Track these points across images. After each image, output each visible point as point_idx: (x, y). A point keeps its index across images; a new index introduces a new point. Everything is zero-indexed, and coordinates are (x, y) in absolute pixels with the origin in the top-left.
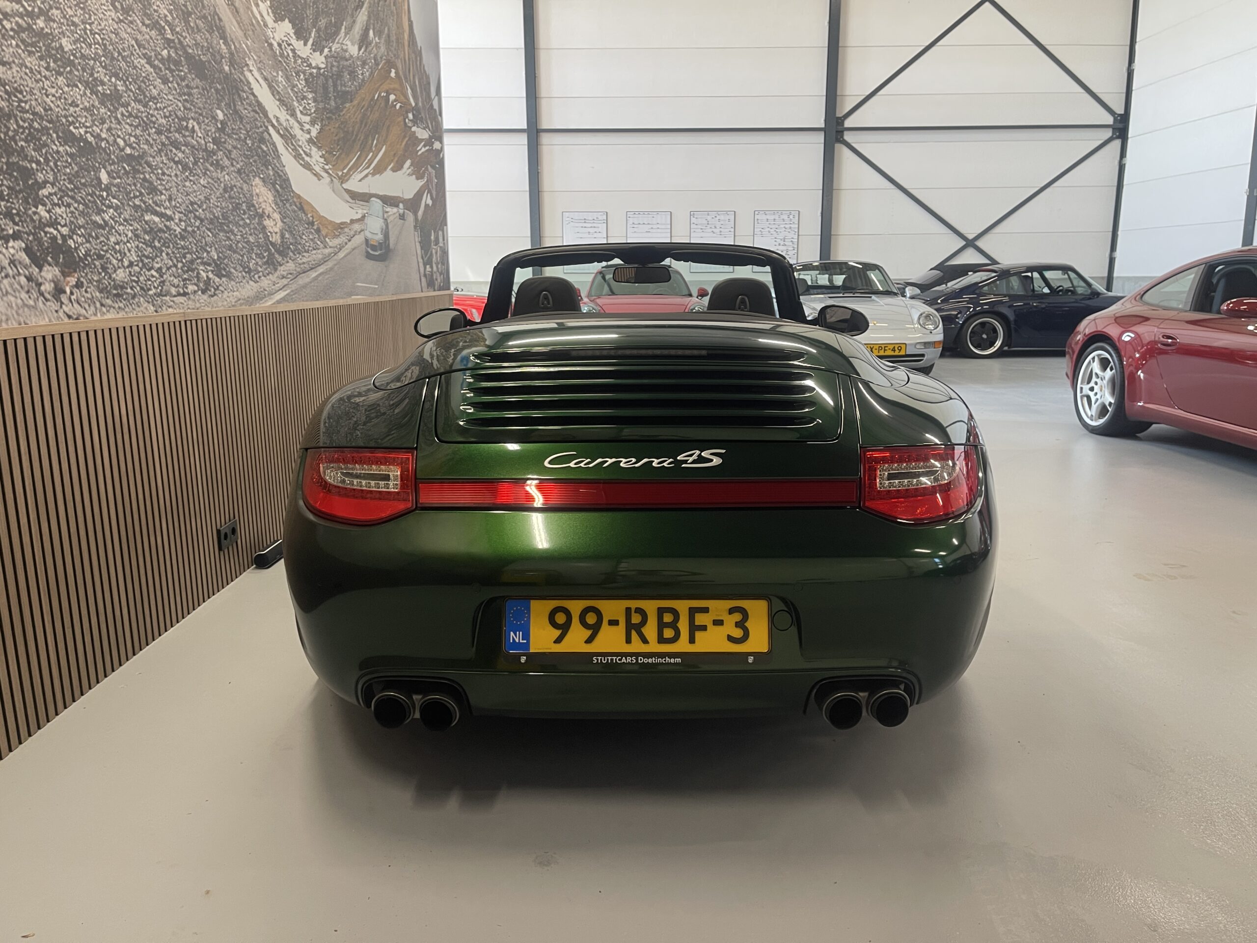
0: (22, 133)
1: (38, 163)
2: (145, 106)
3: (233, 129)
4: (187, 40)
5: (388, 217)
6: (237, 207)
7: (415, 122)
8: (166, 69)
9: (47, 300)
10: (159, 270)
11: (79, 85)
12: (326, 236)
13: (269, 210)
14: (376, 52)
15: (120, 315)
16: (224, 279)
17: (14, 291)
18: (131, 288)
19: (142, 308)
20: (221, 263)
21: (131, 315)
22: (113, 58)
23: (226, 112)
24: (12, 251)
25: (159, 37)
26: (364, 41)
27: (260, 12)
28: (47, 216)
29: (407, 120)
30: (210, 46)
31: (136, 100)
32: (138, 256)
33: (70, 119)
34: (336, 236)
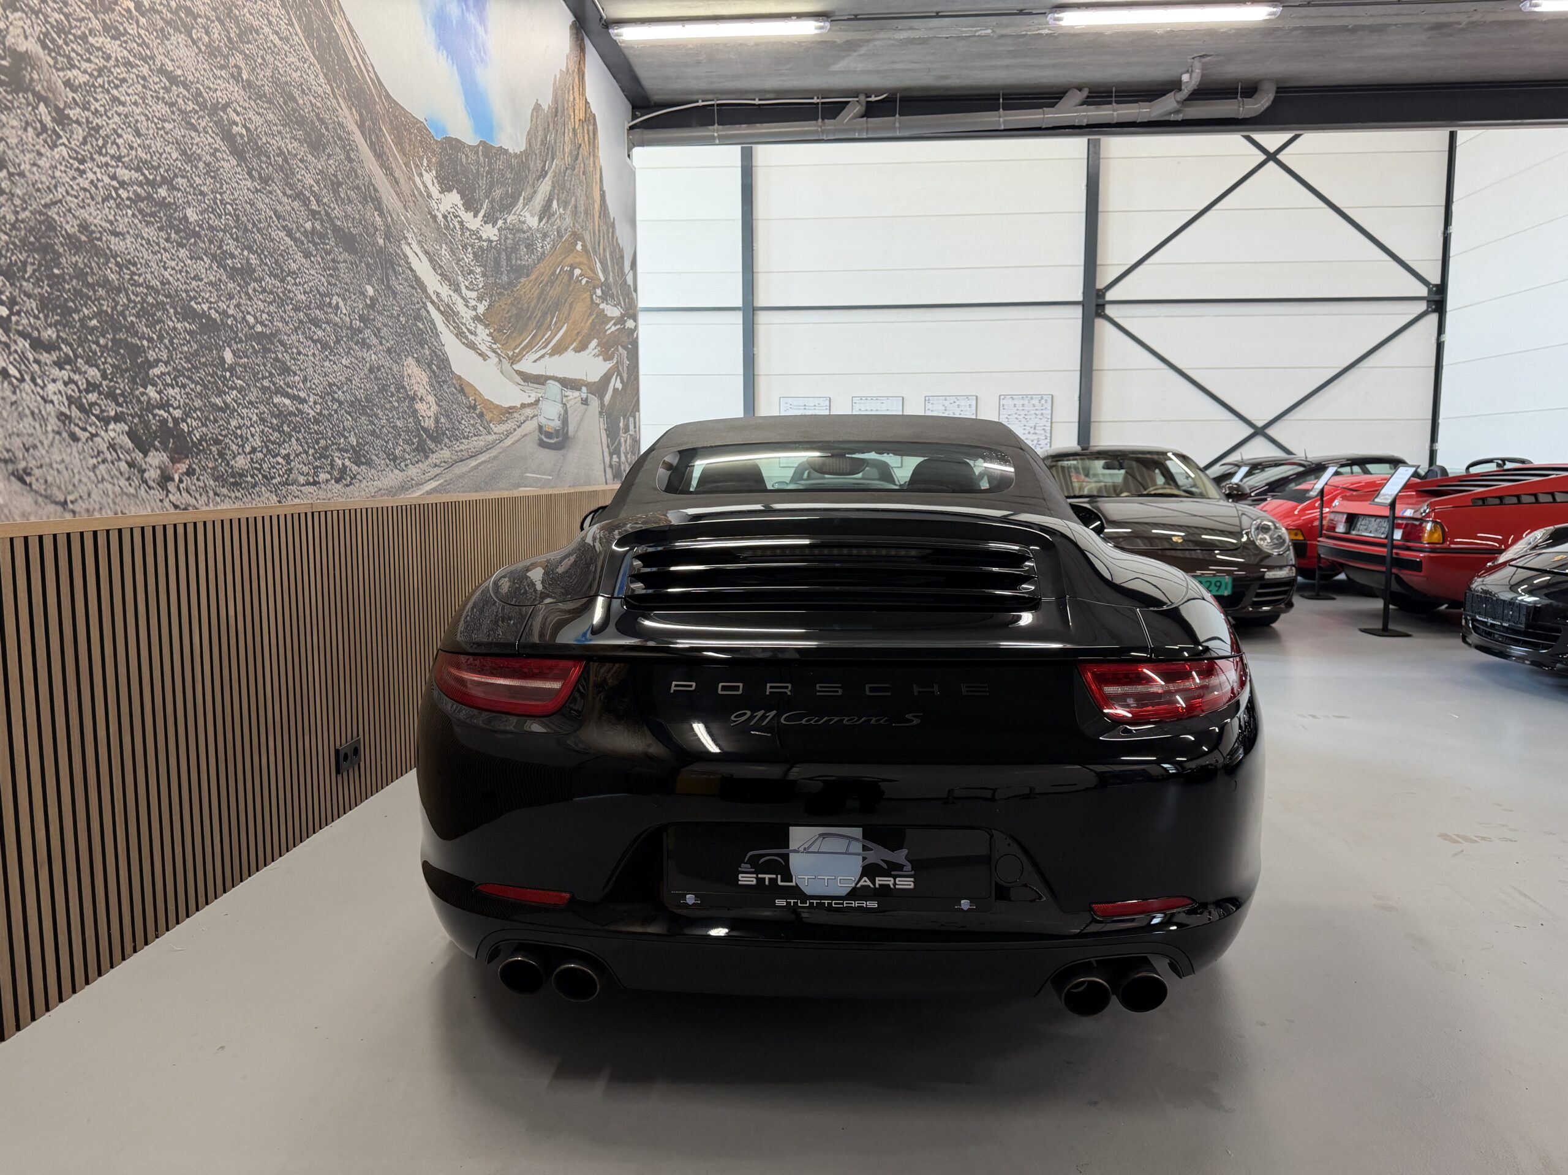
0: (133, 308)
1: (150, 340)
2: (282, 281)
3: (384, 305)
4: (336, 212)
5: (568, 401)
6: (384, 389)
7: (604, 298)
8: (309, 242)
9: (149, 488)
10: (287, 457)
11: (204, 257)
12: (491, 421)
13: (421, 392)
14: (559, 223)
15: (237, 506)
16: (363, 467)
17: (112, 478)
18: (252, 477)
19: (263, 498)
20: (361, 450)
21: (250, 505)
22: (246, 230)
23: (377, 287)
24: (112, 434)
25: (302, 209)
26: (545, 212)
27: (423, 183)
28: (158, 397)
29: (594, 297)
30: (363, 218)
31: (271, 275)
32: (263, 441)
33: (191, 294)
34: (503, 421)
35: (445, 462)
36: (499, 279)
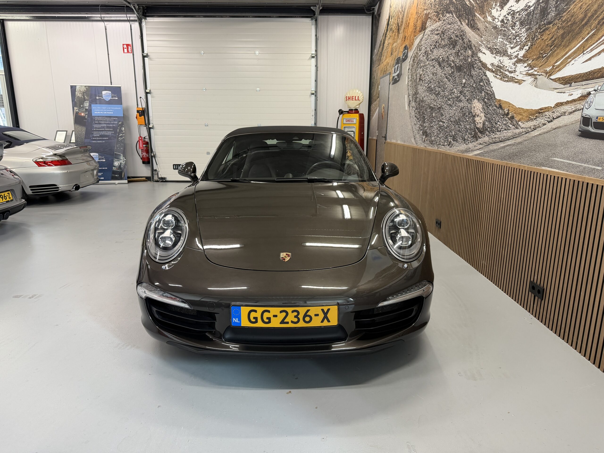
6: (464, 114)
8: (450, 77)
10: (440, 138)
12: (519, 121)
13: (478, 112)
16: (455, 142)
19: (435, 147)
20: (455, 136)
23: (466, 78)
27: (492, 16)
30: (464, 57)
34: (531, 119)
35: (485, 143)
36: (544, 20)
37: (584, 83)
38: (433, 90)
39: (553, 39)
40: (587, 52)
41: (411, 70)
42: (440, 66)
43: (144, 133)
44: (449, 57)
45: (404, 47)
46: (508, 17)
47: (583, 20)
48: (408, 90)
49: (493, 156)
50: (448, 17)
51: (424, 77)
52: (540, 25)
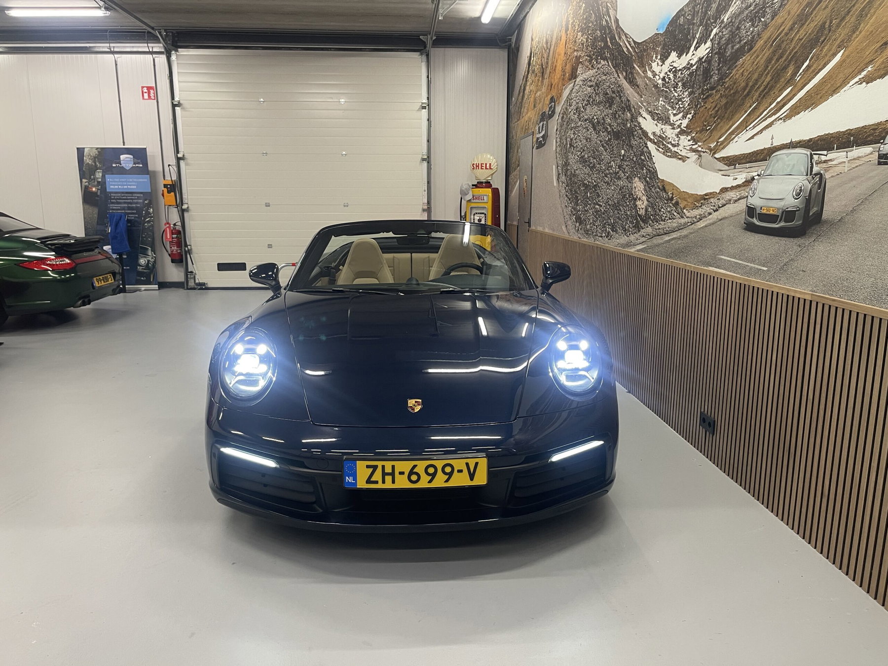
4: (614, 126)
6: (624, 197)
8: (607, 145)
12: (685, 208)
13: (640, 195)
23: (625, 149)
27: (652, 71)
30: (623, 120)
34: (697, 207)
35: (648, 235)
36: (707, 84)
37: (748, 165)
38: (586, 161)
39: (717, 109)
40: (750, 129)
41: (560, 132)
42: (595, 129)
43: (174, 217)
44: (605, 118)
45: (551, 99)
46: (669, 75)
47: (744, 89)
48: (557, 159)
49: (657, 252)
50: (602, 65)
51: (576, 143)
52: (703, 90)
